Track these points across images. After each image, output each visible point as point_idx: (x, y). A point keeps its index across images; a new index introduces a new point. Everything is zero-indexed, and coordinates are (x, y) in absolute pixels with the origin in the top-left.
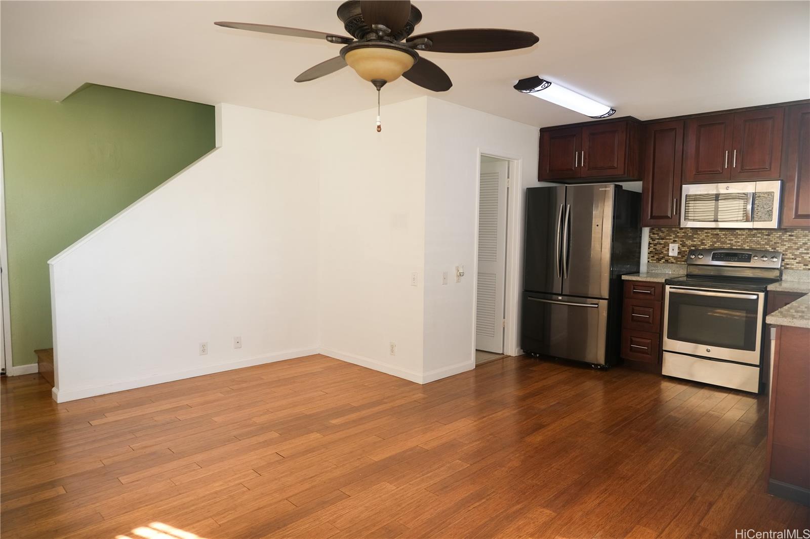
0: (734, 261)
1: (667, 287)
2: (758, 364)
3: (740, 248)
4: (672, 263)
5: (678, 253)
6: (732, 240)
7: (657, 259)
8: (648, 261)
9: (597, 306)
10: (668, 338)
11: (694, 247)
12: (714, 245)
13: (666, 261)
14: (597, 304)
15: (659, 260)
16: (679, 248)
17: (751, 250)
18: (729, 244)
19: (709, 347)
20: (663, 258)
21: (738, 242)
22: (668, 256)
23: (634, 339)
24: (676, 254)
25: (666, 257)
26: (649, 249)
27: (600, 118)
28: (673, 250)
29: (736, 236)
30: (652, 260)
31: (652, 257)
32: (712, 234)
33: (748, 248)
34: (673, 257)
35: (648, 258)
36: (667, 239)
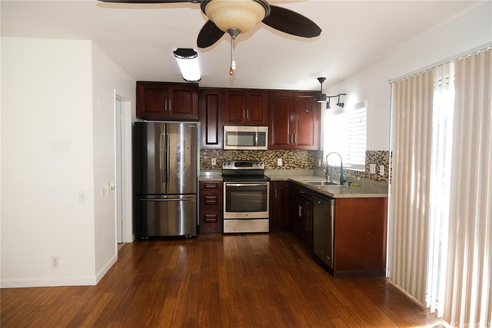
0: (245, 167)
1: (225, 183)
2: (268, 217)
3: (245, 159)
4: (214, 169)
5: (216, 163)
6: (242, 156)
7: (205, 167)
8: (200, 169)
9: (190, 199)
10: (226, 211)
11: (224, 159)
12: (233, 158)
13: (210, 168)
14: (190, 198)
15: (206, 168)
16: (216, 160)
17: (251, 160)
18: (241, 158)
19: (246, 213)
20: (208, 166)
21: (245, 157)
22: (211, 165)
23: (207, 216)
24: (215, 164)
25: (210, 166)
26: (200, 161)
27: (192, 82)
29: (243, 153)
30: (202, 168)
31: (202, 166)
32: (232, 153)
33: (249, 159)
34: (214, 166)
35: (200, 167)
36: (210, 156)
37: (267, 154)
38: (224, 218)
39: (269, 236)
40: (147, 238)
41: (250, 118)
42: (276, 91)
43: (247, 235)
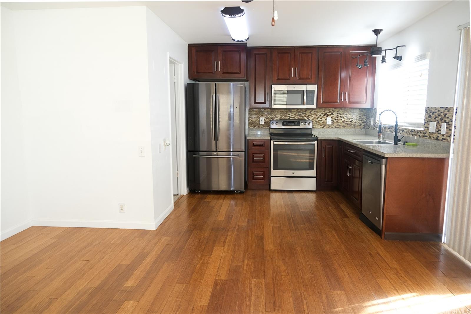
0: (293, 126)
1: (272, 141)
2: (315, 176)
3: (293, 118)
4: (262, 128)
5: (264, 122)
6: (290, 115)
7: (253, 126)
8: (249, 128)
9: (239, 156)
10: (273, 169)
11: (272, 119)
12: (281, 117)
13: (258, 127)
15: (255, 126)
16: (264, 119)
17: (299, 119)
18: (289, 117)
19: (293, 171)
20: (257, 125)
21: (293, 116)
22: (259, 124)
23: (255, 172)
24: (263, 123)
25: (258, 125)
26: (249, 120)
27: (241, 41)
28: (262, 121)
29: (290, 112)
30: (251, 127)
31: (251, 125)
32: (280, 112)
33: (297, 118)
34: (261, 124)
35: (249, 126)
36: (259, 115)
37: (315, 113)
38: (271, 175)
39: (316, 194)
40: (199, 191)
41: (298, 76)
42: (326, 47)
43: (294, 192)
